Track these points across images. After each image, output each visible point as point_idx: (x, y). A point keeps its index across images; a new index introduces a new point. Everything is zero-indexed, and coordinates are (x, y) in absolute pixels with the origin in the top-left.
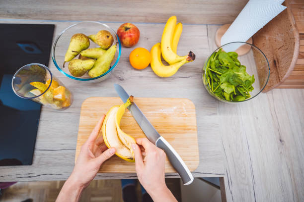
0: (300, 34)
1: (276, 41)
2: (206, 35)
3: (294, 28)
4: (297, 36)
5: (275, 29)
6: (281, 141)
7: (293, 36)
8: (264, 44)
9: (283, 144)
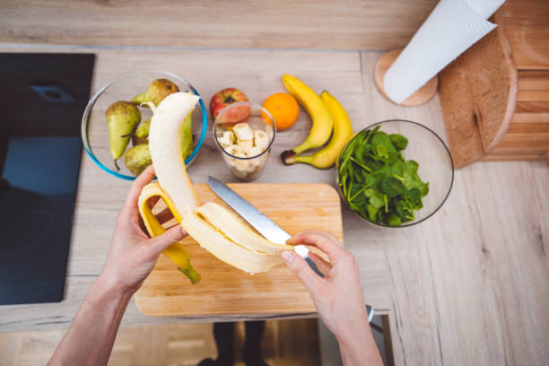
0: (519, 70)
1: (477, 81)
2: (359, 68)
3: (509, 61)
4: (513, 75)
5: (477, 62)
6: (484, 251)
7: (508, 74)
8: (457, 85)
9: (487, 257)
